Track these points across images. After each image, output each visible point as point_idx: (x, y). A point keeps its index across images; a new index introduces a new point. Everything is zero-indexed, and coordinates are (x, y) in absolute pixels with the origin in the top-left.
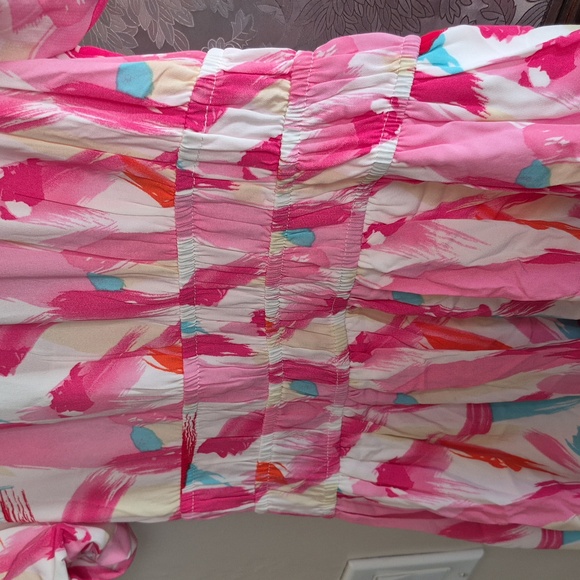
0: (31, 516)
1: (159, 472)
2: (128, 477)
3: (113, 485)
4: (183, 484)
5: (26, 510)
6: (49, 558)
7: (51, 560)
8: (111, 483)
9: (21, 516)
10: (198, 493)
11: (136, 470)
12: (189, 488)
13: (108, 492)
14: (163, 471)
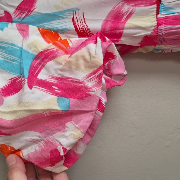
0: (87, 26)
1: (146, 6)
2: (132, 8)
3: (125, 13)
4: (158, 13)
5: (84, 23)
6: (94, 44)
7: (95, 45)
8: (124, 11)
9: (82, 26)
10: (165, 18)
11: (136, 5)
12: (160, 16)
13: (122, 17)
14: (148, 5)
